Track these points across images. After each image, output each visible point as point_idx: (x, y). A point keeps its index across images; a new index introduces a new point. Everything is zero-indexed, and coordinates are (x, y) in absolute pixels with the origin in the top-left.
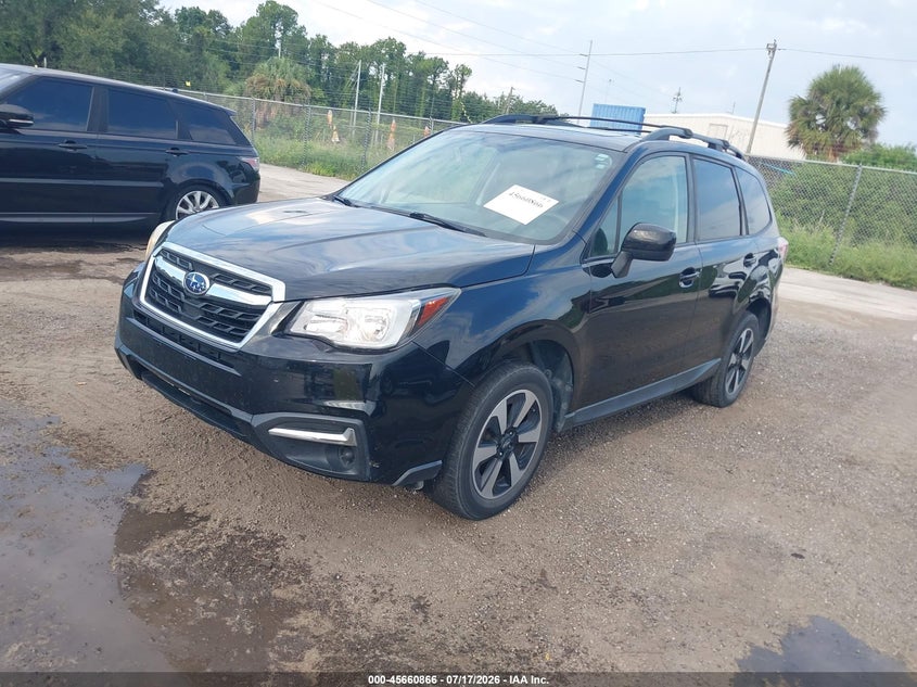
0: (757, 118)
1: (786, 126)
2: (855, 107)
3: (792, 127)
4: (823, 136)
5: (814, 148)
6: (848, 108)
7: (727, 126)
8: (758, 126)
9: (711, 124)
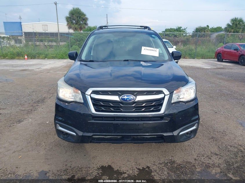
0: (58, 23)
1: (66, 24)
2: (82, 18)
3: (68, 24)
4: (77, 26)
5: (75, 29)
6: (80, 18)
7: (47, 25)
8: (59, 25)
9: (43, 25)
